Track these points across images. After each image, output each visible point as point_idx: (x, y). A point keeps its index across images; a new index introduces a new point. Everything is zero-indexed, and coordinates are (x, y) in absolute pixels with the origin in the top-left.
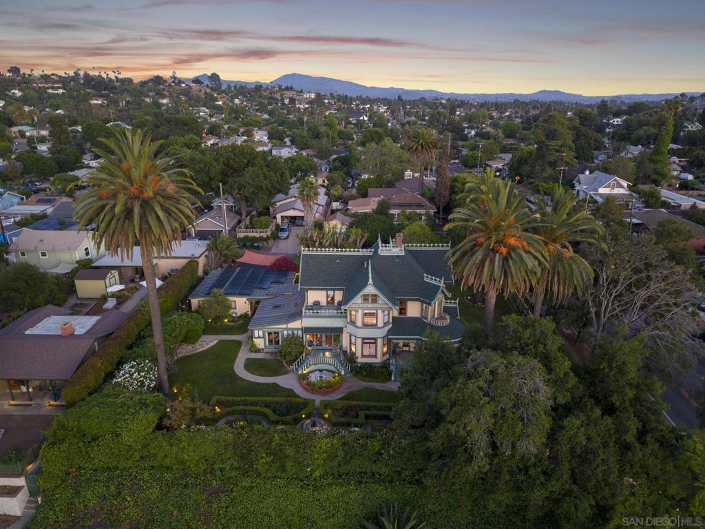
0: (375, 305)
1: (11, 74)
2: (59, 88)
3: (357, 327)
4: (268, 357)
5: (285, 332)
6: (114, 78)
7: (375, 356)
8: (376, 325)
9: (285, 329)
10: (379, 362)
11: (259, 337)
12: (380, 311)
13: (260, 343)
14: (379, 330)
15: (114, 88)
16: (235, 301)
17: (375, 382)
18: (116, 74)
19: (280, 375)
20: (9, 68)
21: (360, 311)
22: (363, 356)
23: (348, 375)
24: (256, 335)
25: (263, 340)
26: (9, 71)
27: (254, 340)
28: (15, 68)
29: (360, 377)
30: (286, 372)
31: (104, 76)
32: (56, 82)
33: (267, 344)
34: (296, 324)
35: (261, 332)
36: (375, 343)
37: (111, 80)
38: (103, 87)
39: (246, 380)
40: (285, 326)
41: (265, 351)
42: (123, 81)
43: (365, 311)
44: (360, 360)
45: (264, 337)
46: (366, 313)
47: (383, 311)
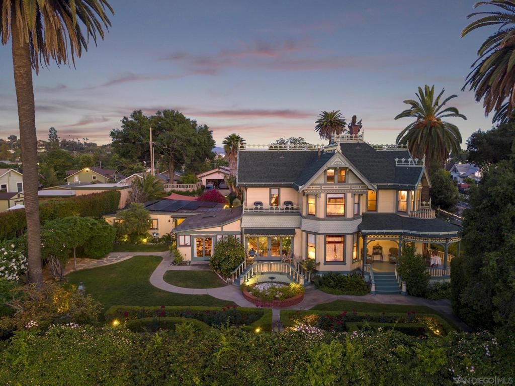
0: (342, 186)
1: (9, 140)
2: (43, 149)
3: (319, 219)
4: (196, 269)
5: (219, 237)
6: (83, 143)
7: (343, 262)
8: (344, 215)
9: (218, 233)
10: (349, 270)
11: (185, 246)
12: (349, 195)
13: (186, 253)
14: (349, 222)
15: (83, 149)
16: (157, 220)
17: (349, 294)
18: (85, 141)
19: (214, 287)
20: (9, 136)
21: (323, 195)
22: (326, 263)
23: (309, 287)
24: (182, 243)
25: (190, 248)
26: (9, 138)
27: (178, 248)
28: (14, 136)
29: (326, 288)
30: (222, 285)
31: (76, 140)
32: (41, 145)
33: (196, 255)
34: (233, 227)
35: (188, 238)
36: (344, 242)
37: (81, 144)
38: (74, 148)
39: (164, 291)
40: (219, 229)
41: (192, 263)
42: (89, 145)
43: (329, 196)
44: (322, 268)
45: (191, 245)
46: (330, 199)
47: (354, 195)
